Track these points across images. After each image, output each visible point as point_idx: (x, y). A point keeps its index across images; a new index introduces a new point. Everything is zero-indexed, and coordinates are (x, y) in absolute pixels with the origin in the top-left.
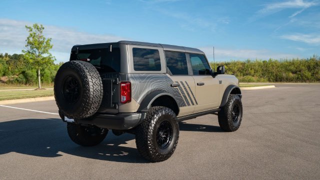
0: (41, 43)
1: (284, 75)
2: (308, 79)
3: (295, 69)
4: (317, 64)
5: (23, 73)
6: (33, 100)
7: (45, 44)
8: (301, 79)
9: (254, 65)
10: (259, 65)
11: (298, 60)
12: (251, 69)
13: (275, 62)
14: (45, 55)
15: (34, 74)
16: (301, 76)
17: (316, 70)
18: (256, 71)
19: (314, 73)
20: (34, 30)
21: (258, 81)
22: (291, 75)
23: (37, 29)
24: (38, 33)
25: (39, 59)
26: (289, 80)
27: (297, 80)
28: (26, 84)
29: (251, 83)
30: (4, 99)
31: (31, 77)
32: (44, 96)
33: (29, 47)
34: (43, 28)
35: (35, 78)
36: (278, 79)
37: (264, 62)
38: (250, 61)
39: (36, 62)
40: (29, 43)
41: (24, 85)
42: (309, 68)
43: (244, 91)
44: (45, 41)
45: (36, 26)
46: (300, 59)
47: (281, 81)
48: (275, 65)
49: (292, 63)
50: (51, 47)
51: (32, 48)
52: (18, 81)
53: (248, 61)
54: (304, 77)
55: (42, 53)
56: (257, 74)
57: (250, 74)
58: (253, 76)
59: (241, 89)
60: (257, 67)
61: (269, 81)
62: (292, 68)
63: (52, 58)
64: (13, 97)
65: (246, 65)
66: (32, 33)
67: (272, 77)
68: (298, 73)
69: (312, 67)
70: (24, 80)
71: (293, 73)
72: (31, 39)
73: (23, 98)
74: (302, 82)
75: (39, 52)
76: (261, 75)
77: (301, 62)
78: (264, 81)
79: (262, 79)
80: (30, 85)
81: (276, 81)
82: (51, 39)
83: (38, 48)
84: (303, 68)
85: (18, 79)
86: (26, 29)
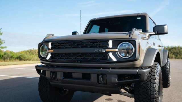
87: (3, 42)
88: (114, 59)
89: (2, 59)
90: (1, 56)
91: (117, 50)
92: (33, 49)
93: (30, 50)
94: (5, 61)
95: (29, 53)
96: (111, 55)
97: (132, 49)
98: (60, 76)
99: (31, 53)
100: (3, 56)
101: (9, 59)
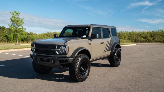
0: (18, 21)
1: (139, 39)
2: (151, 41)
3: (144, 36)
4: (155, 34)
5: (6, 36)
6: (16, 50)
7: (20, 21)
8: (148, 41)
9: (124, 34)
10: (127, 34)
11: (146, 32)
12: (123, 36)
13: (135, 33)
14: (20, 27)
15: (12, 37)
16: (148, 40)
17: (155, 37)
18: (125, 37)
19: (154, 38)
20: (15, 14)
21: (127, 42)
22: (143, 39)
23: (16, 13)
24: (16, 16)
25: (17, 29)
26: (141, 41)
27: (146, 42)
28: (7, 42)
29: (123, 43)
30: (2, 49)
31: (10, 38)
32: (22, 48)
33: (12, 23)
34: (19, 13)
35: (13, 39)
36: (136, 41)
37: (129, 32)
38: (122, 32)
39: (15, 31)
40: (12, 21)
41: (6, 43)
42: (151, 36)
43: (122, 46)
44: (20, 20)
45: (15, 12)
46: (147, 31)
47: (138, 42)
48: (134, 34)
49: (143, 33)
50: (23, 23)
51: (13, 24)
52: (3, 40)
53: (121, 32)
54: (149, 41)
55: (19, 26)
56: (125, 38)
57: (122, 38)
58: (124, 39)
59: (121, 45)
60: (126, 35)
61: (132, 42)
62: (143, 35)
63: (24, 28)
64: (5, 48)
65: (120, 34)
66: (13, 15)
67: (133, 40)
68: (146, 38)
69: (153, 35)
70: (7, 40)
71: (144, 38)
72: (13, 19)
73: (11, 49)
74: (148, 43)
75: (17, 26)
76: (128, 39)
77: (148, 33)
78: (130, 42)
79: (129, 41)
80: (10, 42)
81: (135, 42)
82: (23, 19)
83: (16, 24)
84: (149, 35)
85: (4, 39)
86: (10, 13)
87: (25, 29)
88: (58, 53)
89: (26, 41)
90: (25, 39)
91: (59, 50)
92: (51, 32)
93: (48, 33)
94: (28, 43)
95: (47, 35)
96: (57, 52)
97: (65, 49)
98: (39, 60)
99: (48, 36)
100: (26, 38)
101: (30, 41)
